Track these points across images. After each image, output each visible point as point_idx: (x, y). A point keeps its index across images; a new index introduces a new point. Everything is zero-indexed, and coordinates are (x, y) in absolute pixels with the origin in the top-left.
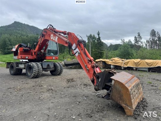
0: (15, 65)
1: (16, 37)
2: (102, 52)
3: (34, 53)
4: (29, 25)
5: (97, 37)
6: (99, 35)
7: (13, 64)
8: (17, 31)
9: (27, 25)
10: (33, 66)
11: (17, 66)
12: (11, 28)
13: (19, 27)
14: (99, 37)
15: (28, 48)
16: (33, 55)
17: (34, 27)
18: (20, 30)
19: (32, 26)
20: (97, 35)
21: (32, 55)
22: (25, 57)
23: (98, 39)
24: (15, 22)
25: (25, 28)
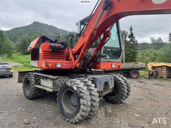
0: (32, 80)
1: (35, 36)
2: (136, 51)
3: (73, 55)
4: (48, 25)
5: (130, 33)
6: (131, 30)
7: (29, 77)
8: (36, 31)
9: (46, 24)
10: (81, 92)
11: (37, 81)
12: (30, 28)
13: (38, 27)
14: (131, 33)
15: (60, 43)
16: (71, 60)
17: (53, 26)
18: (39, 30)
19: (51, 26)
20: (130, 31)
21: (68, 58)
22: (56, 65)
23: (130, 35)
24: (35, 22)
25: (44, 28)
